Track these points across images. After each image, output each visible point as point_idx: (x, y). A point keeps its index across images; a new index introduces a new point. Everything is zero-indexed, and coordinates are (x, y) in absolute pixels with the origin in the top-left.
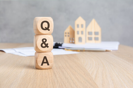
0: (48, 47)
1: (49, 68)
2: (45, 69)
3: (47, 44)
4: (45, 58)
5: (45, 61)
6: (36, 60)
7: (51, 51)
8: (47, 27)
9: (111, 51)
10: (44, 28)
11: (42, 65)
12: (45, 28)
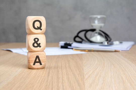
0: (40, 47)
1: (42, 68)
2: (38, 69)
3: (40, 44)
4: (37, 57)
5: (37, 60)
6: (28, 59)
7: (43, 51)
8: (39, 26)
9: (121, 51)
10: (36, 27)
11: (34, 64)
12: (38, 27)
